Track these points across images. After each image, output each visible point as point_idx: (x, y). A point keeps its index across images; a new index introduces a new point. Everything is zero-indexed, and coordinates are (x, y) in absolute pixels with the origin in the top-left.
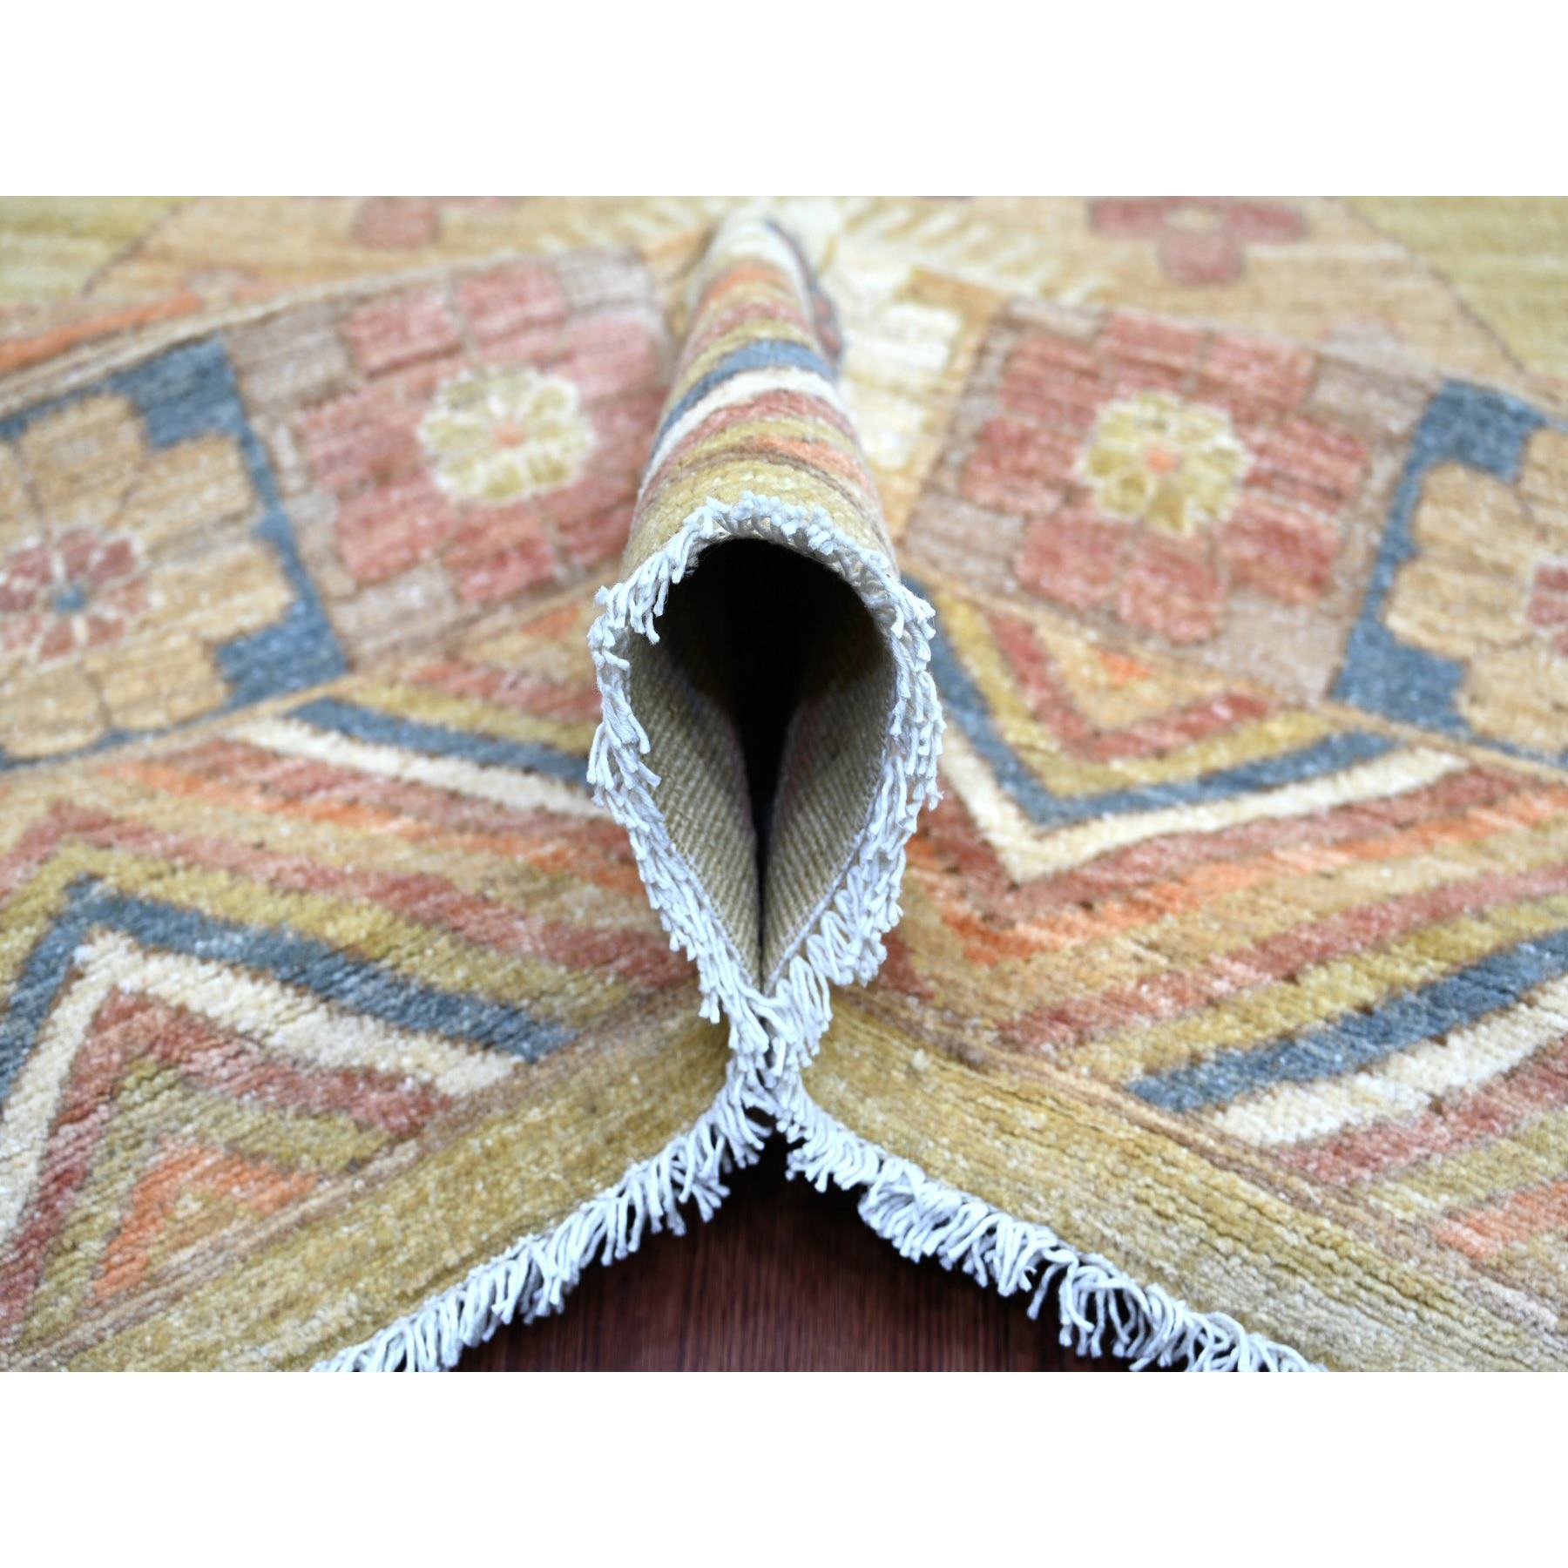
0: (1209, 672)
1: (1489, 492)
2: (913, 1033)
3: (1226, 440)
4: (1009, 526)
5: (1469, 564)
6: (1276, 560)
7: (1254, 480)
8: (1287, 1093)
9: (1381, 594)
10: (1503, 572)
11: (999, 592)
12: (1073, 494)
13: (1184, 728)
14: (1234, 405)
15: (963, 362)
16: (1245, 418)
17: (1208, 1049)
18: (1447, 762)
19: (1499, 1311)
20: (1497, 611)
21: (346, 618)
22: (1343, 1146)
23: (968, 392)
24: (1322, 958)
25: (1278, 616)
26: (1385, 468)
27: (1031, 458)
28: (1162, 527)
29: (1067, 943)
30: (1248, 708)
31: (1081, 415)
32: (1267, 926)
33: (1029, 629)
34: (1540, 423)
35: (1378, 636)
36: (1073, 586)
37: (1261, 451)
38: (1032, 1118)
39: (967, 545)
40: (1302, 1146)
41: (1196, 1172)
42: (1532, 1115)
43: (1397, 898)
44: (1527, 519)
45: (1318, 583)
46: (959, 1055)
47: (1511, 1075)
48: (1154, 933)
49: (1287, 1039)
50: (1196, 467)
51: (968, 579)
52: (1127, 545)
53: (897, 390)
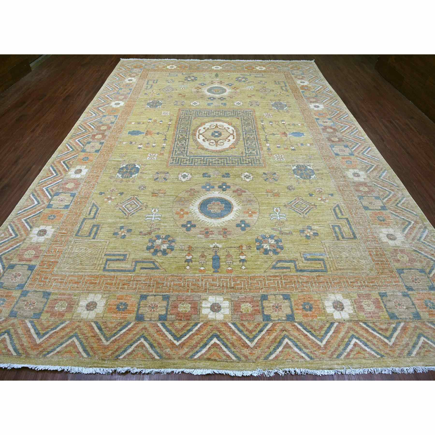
0: (255, 322)
1: (267, 301)
2: (250, 362)
3: (250, 305)
4: (238, 316)
5: (268, 307)
6: (256, 312)
7: (252, 307)
8: (272, 355)
9: (263, 311)
10: (270, 307)
11: (240, 321)
12: (241, 312)
13: (255, 328)
14: (249, 302)
15: (230, 304)
16: (250, 303)
17: (266, 355)
18: (272, 323)
19: (288, 361)
20: (270, 310)
21: (168, 316)
22: (276, 357)
23: (232, 307)
24: (270, 346)
25: (258, 316)
26: (260, 303)
27: (238, 310)
28: (248, 312)
29: (256, 352)
30: (259, 324)
31: (240, 306)
32: (267, 345)
33: (243, 323)
34: (268, 295)
35: (264, 315)
36: (244, 319)
37: (252, 305)
38: (259, 364)
39: (236, 318)
40: (274, 358)
41: (269, 362)
42: (285, 350)
43: (273, 339)
44: (270, 302)
45: (259, 312)
46: (253, 362)
47: (283, 349)
48: (261, 349)
49: (270, 352)
50: (248, 307)
51: (237, 321)
52: (246, 315)
53: (226, 308)
